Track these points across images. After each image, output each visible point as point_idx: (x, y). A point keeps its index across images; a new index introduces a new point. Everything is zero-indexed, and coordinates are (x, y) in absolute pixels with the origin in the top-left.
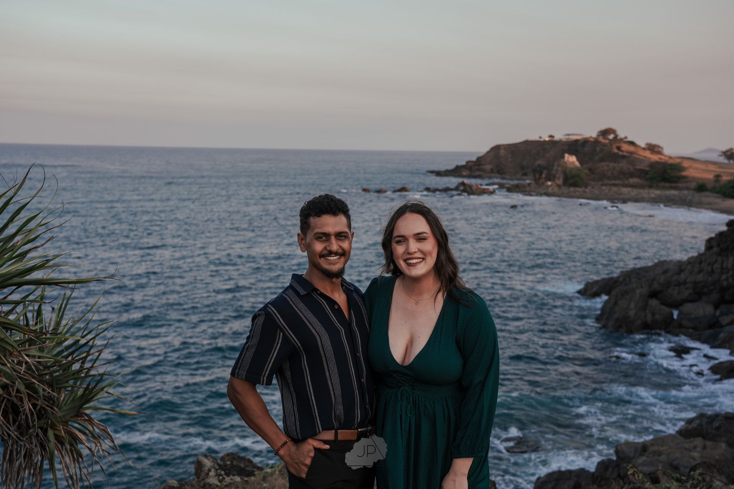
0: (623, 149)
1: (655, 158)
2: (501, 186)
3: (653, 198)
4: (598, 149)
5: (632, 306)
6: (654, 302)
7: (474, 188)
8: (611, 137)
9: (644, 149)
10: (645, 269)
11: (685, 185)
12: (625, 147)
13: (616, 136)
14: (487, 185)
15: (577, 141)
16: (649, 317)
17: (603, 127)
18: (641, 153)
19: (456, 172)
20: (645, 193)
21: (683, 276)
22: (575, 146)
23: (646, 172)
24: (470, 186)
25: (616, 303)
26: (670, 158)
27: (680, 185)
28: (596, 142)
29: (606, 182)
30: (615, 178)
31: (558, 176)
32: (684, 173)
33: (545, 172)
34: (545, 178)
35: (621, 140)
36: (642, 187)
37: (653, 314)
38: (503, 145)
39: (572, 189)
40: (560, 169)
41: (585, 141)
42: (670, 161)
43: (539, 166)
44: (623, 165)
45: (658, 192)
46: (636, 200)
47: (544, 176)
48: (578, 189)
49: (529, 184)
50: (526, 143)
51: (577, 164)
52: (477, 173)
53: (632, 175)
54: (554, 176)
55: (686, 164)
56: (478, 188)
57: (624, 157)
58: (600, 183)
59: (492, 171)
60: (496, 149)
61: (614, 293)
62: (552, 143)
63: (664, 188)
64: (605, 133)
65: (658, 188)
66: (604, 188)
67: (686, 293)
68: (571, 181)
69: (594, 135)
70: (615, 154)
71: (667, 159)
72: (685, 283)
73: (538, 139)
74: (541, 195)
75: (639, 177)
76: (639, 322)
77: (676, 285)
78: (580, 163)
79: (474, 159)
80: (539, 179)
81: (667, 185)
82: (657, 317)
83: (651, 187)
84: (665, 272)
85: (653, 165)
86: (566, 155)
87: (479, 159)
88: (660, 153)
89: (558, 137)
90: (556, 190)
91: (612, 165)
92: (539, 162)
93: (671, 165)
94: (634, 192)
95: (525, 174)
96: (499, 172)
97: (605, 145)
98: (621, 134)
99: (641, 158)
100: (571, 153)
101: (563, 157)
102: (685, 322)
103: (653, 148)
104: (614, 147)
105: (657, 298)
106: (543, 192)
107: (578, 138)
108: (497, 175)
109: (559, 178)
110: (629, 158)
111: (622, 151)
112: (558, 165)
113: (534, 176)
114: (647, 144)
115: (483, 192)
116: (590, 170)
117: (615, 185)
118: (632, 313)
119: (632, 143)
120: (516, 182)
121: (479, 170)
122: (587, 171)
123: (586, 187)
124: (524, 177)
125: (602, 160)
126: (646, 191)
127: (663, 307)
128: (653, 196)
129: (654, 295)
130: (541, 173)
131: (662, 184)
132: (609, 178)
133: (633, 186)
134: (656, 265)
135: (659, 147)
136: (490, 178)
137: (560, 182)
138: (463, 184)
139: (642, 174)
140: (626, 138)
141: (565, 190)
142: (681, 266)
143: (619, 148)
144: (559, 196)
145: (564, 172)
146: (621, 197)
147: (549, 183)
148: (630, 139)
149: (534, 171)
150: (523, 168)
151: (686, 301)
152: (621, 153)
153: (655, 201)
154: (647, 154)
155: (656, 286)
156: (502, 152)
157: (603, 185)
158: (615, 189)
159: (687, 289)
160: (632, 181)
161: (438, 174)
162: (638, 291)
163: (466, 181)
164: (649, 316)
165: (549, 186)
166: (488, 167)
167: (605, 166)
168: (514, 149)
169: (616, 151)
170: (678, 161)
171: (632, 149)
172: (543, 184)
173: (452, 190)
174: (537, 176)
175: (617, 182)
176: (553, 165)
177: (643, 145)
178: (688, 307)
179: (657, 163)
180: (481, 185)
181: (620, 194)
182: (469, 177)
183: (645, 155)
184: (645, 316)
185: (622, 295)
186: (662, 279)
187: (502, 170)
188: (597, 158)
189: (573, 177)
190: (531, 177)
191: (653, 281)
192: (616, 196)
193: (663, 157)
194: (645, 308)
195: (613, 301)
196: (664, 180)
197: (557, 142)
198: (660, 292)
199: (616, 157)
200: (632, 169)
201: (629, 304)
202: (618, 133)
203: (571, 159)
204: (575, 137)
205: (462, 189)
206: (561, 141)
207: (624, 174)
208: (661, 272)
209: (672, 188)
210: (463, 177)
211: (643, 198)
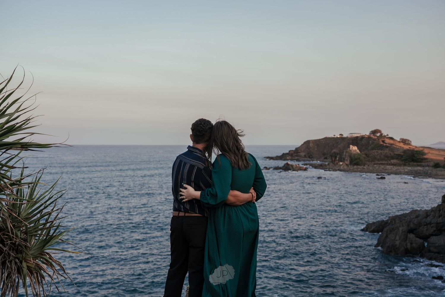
0: (386, 142)
1: (406, 147)
3: (406, 172)
4: (371, 142)
5: (397, 238)
6: (411, 236)
7: (294, 166)
8: (378, 134)
9: (399, 142)
10: (405, 215)
11: (426, 164)
12: (387, 141)
13: (381, 134)
14: (302, 165)
15: (357, 137)
16: (409, 246)
17: (373, 129)
18: (398, 144)
19: (282, 157)
20: (401, 169)
21: (429, 219)
22: (356, 141)
23: (402, 156)
24: (292, 166)
25: (387, 236)
26: (416, 147)
27: (423, 164)
28: (369, 137)
29: (376, 162)
30: (382, 160)
31: (346, 158)
32: (425, 157)
33: (338, 156)
34: (339, 160)
35: (384, 136)
36: (400, 165)
37: (411, 244)
38: (312, 140)
39: (355, 167)
40: (347, 154)
41: (363, 138)
42: (416, 149)
43: (334, 153)
44: (387, 151)
45: (410, 168)
46: (396, 174)
47: (337, 159)
48: (359, 167)
49: (328, 164)
50: (326, 139)
51: (358, 151)
52: (296, 158)
53: (393, 158)
54: (344, 159)
55: (426, 151)
56: (297, 167)
57: (387, 147)
58: (373, 163)
59: (305, 156)
60: (307, 143)
61: (385, 229)
62: (342, 139)
63: (413, 166)
64: (374, 132)
65: (409, 165)
66: (375, 166)
67: (432, 230)
68: (355, 162)
69: (368, 134)
70: (382, 144)
71: (414, 147)
72: (430, 224)
73: (333, 136)
74: (336, 170)
75: (397, 159)
76: (403, 249)
77: (425, 225)
78: (360, 151)
79: (294, 149)
80: (335, 160)
81: (415, 164)
82: (414, 245)
83: (405, 165)
84: (417, 217)
85: (405, 151)
86: (351, 146)
87: (297, 149)
88: (409, 144)
89: (345, 136)
90: (346, 167)
91: (380, 151)
92: (334, 150)
93: (417, 151)
94: (395, 168)
95: (326, 158)
96: (309, 157)
97: (375, 140)
98: (385, 133)
99: (398, 147)
100: (354, 145)
101: (349, 147)
102: (432, 249)
103: (404, 141)
104: (381, 140)
105: (413, 234)
106: (337, 169)
107: (358, 135)
108: (309, 159)
109: (347, 160)
110: (390, 147)
111: (386, 143)
112: (346, 152)
113: (332, 159)
114: (401, 139)
115: (300, 169)
116: (366, 155)
117: (382, 164)
118: (397, 243)
119: (391, 138)
120: (320, 163)
121: (297, 156)
122: (364, 156)
123: (364, 165)
124: (325, 160)
125: (373, 149)
126: (402, 168)
127: (417, 239)
128: (406, 170)
129: (411, 231)
130: (336, 157)
131: (411, 163)
132: (378, 160)
133: (394, 165)
134: (411, 213)
135: (409, 141)
136: (304, 161)
137: (348, 162)
138: (287, 164)
139: (399, 157)
140: (388, 135)
141: (351, 167)
142: (427, 213)
143: (383, 141)
144: (347, 171)
145: (350, 156)
146: (387, 171)
147: (341, 163)
148: (390, 136)
149: (331, 156)
150: (324, 154)
151: (433, 235)
152: (385, 144)
153: (408, 173)
154: (402, 145)
155: (412, 225)
156: (311, 145)
157: (375, 164)
158: (382, 166)
159: (432, 227)
160: (393, 161)
161: (272, 158)
162: (401, 229)
163: (290, 162)
164: (409, 244)
165: (341, 165)
166: (303, 154)
167: (375, 153)
168: (318, 143)
169: (382, 143)
170: (421, 149)
171: (391, 142)
172: (337, 164)
173: (280, 168)
174: (333, 159)
175: (383, 162)
176: (343, 152)
177: (399, 140)
178: (434, 239)
179: (408, 150)
180: (299, 165)
181: (386, 169)
182: (291, 160)
183: (400, 145)
184: (406, 245)
185: (391, 231)
186: (416, 221)
187: (311, 155)
188: (370, 148)
189: (356, 159)
190: (330, 160)
191: (410, 222)
192: (383, 171)
193: (411, 147)
194: (406, 239)
195: (385, 235)
196: (413, 160)
197: (345, 138)
198: (415, 229)
199: (382, 147)
200: (392, 154)
201: (395, 237)
202: (383, 132)
203: (354, 149)
204: (356, 135)
205: (287, 168)
206: (347, 137)
207: (388, 157)
208: (414, 216)
209: (418, 166)
210: (287, 160)
211: (400, 172)
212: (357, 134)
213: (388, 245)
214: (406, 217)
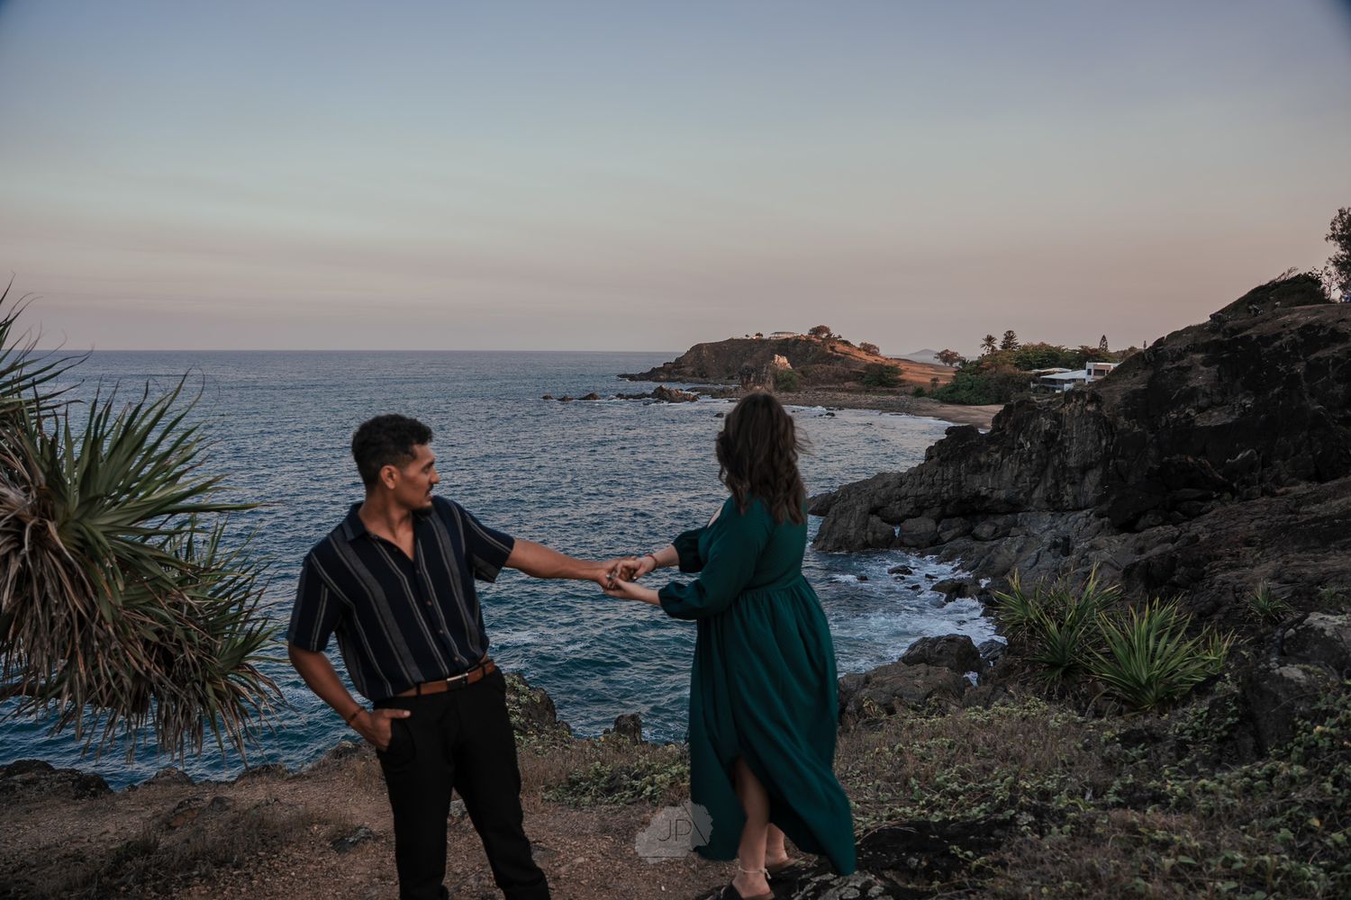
0: (837, 349)
1: (871, 359)
2: (704, 392)
3: (870, 404)
4: (810, 349)
5: (852, 524)
6: (875, 519)
7: (674, 393)
8: (824, 335)
9: (859, 349)
10: (865, 483)
11: (903, 389)
12: (839, 347)
13: (830, 335)
14: (687, 390)
15: (788, 339)
16: (870, 536)
17: (815, 326)
18: (856, 353)
19: (652, 375)
20: (862, 398)
21: (904, 489)
22: (786, 346)
23: (863, 376)
24: (669, 392)
25: (834, 522)
26: (887, 359)
27: (897, 389)
28: (808, 341)
29: (821, 386)
30: (830, 382)
31: (768, 379)
32: (901, 377)
33: (753, 375)
34: (754, 382)
35: (835, 338)
36: (859, 392)
37: (874, 533)
38: (706, 344)
39: (783, 394)
40: (770, 371)
41: (797, 341)
42: (887, 363)
43: (747, 368)
44: (838, 366)
45: (875, 397)
46: (853, 407)
47: (752, 379)
48: (790, 394)
49: (736, 389)
50: (731, 340)
51: (788, 365)
52: (677, 377)
53: (847, 379)
54: (764, 380)
55: (903, 366)
56: (678, 395)
57: (838, 358)
58: (815, 387)
59: (694, 374)
60: (698, 348)
61: (832, 510)
62: (760, 342)
63: (881, 392)
64: (817, 331)
65: (875, 392)
66: (818, 393)
67: (908, 508)
68: (782, 386)
69: (806, 334)
70: (829, 353)
71: (883, 360)
72: (906, 497)
73: (745, 338)
75: (855, 380)
76: (860, 542)
77: (897, 500)
78: (792, 365)
79: (673, 361)
80: (747, 383)
81: (885, 389)
82: (878, 535)
83: (867, 391)
84: (886, 485)
85: (869, 367)
86: (777, 356)
87: (679, 360)
88: (875, 354)
89: (766, 337)
91: (826, 367)
92: (746, 364)
93: (887, 367)
94: (850, 397)
95: (732, 378)
96: (701, 376)
97: (817, 345)
98: (835, 334)
99: (856, 359)
100: (781, 354)
101: (774, 359)
102: (906, 540)
103: (868, 348)
104: (828, 346)
105: (879, 516)
107: (789, 336)
108: (700, 379)
109: (769, 382)
110: (843, 359)
111: (837, 352)
112: (768, 367)
113: (742, 379)
114: (862, 344)
115: (685, 399)
116: (802, 372)
117: (830, 389)
118: (852, 532)
119: (846, 343)
120: (721, 387)
121: (678, 373)
122: (799, 374)
123: (799, 392)
124: (730, 381)
125: (814, 362)
126: (863, 396)
127: (884, 524)
128: (870, 401)
129: (874, 511)
130: (749, 377)
131: (878, 388)
132: (823, 383)
133: (849, 391)
134: (876, 478)
135: (875, 348)
136: (691, 382)
137: (770, 386)
138: (661, 388)
139: (858, 377)
140: (840, 337)
142: (901, 479)
143: (832, 348)
145: (775, 376)
146: (837, 403)
148: (843, 339)
149: (741, 374)
150: (728, 371)
151: (908, 517)
152: (835, 354)
153: (871, 407)
154: (863, 355)
155: (876, 501)
156: (705, 352)
157: (817, 389)
158: (830, 394)
159: (908, 503)
160: (848, 385)
161: (632, 378)
162: (858, 508)
163: (665, 386)
164: (870, 534)
166: (689, 370)
167: (818, 369)
168: (716, 348)
169: (830, 351)
170: (894, 363)
171: (846, 349)
173: (648, 396)
174: (745, 380)
175: (832, 386)
176: (763, 367)
177: (859, 346)
178: (909, 523)
179: (874, 364)
180: (681, 390)
181: (836, 400)
182: (668, 380)
183: (860, 356)
184: (866, 536)
185: (842, 513)
186: (883, 493)
187: (705, 373)
188: (809, 359)
189: (785, 380)
190: (738, 380)
191: (873, 495)
192: (832, 402)
193: (879, 359)
194: (865, 526)
195: (832, 520)
196: (882, 384)
197: (766, 340)
198: (881, 508)
199: (830, 359)
200: (847, 372)
201: (849, 522)
202: (831, 332)
203: (782, 361)
204: (785, 336)
205: (660, 395)
206: (770, 340)
207: (840, 378)
208: (881, 485)
209: (890, 393)
210: (661, 381)
211: (860, 404)
212: (787, 333)
213: (835, 536)
214: (867, 486)
